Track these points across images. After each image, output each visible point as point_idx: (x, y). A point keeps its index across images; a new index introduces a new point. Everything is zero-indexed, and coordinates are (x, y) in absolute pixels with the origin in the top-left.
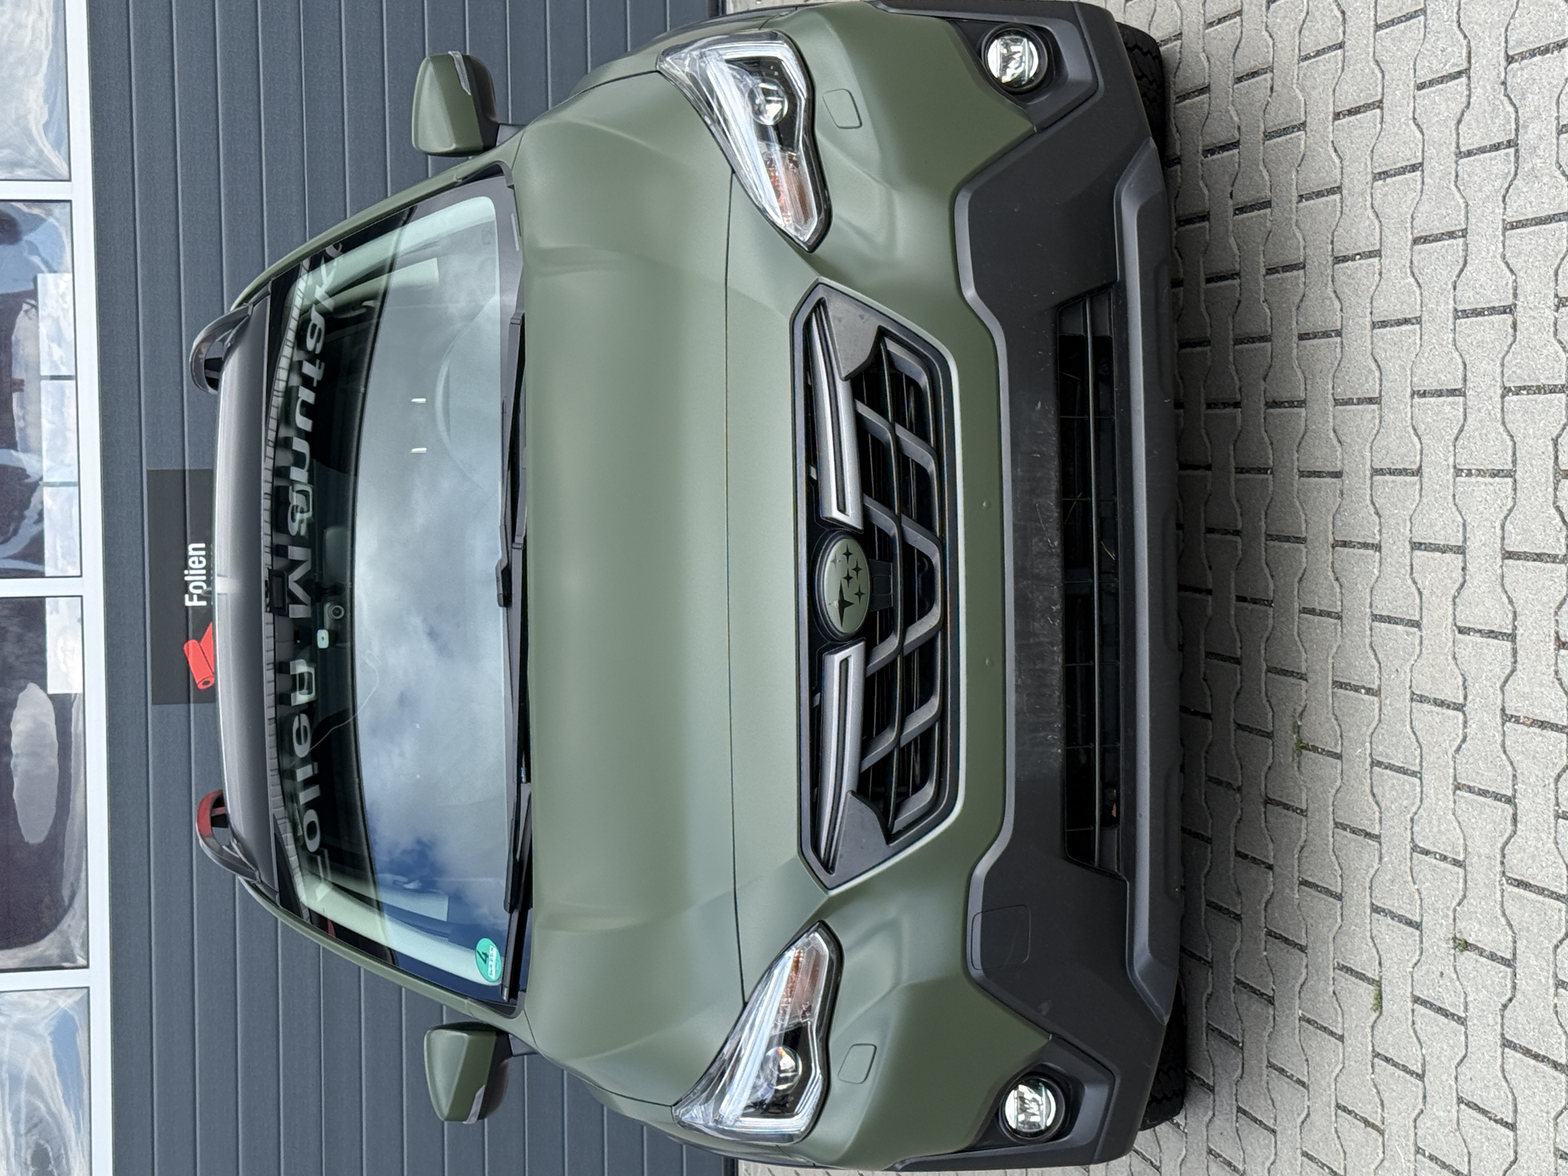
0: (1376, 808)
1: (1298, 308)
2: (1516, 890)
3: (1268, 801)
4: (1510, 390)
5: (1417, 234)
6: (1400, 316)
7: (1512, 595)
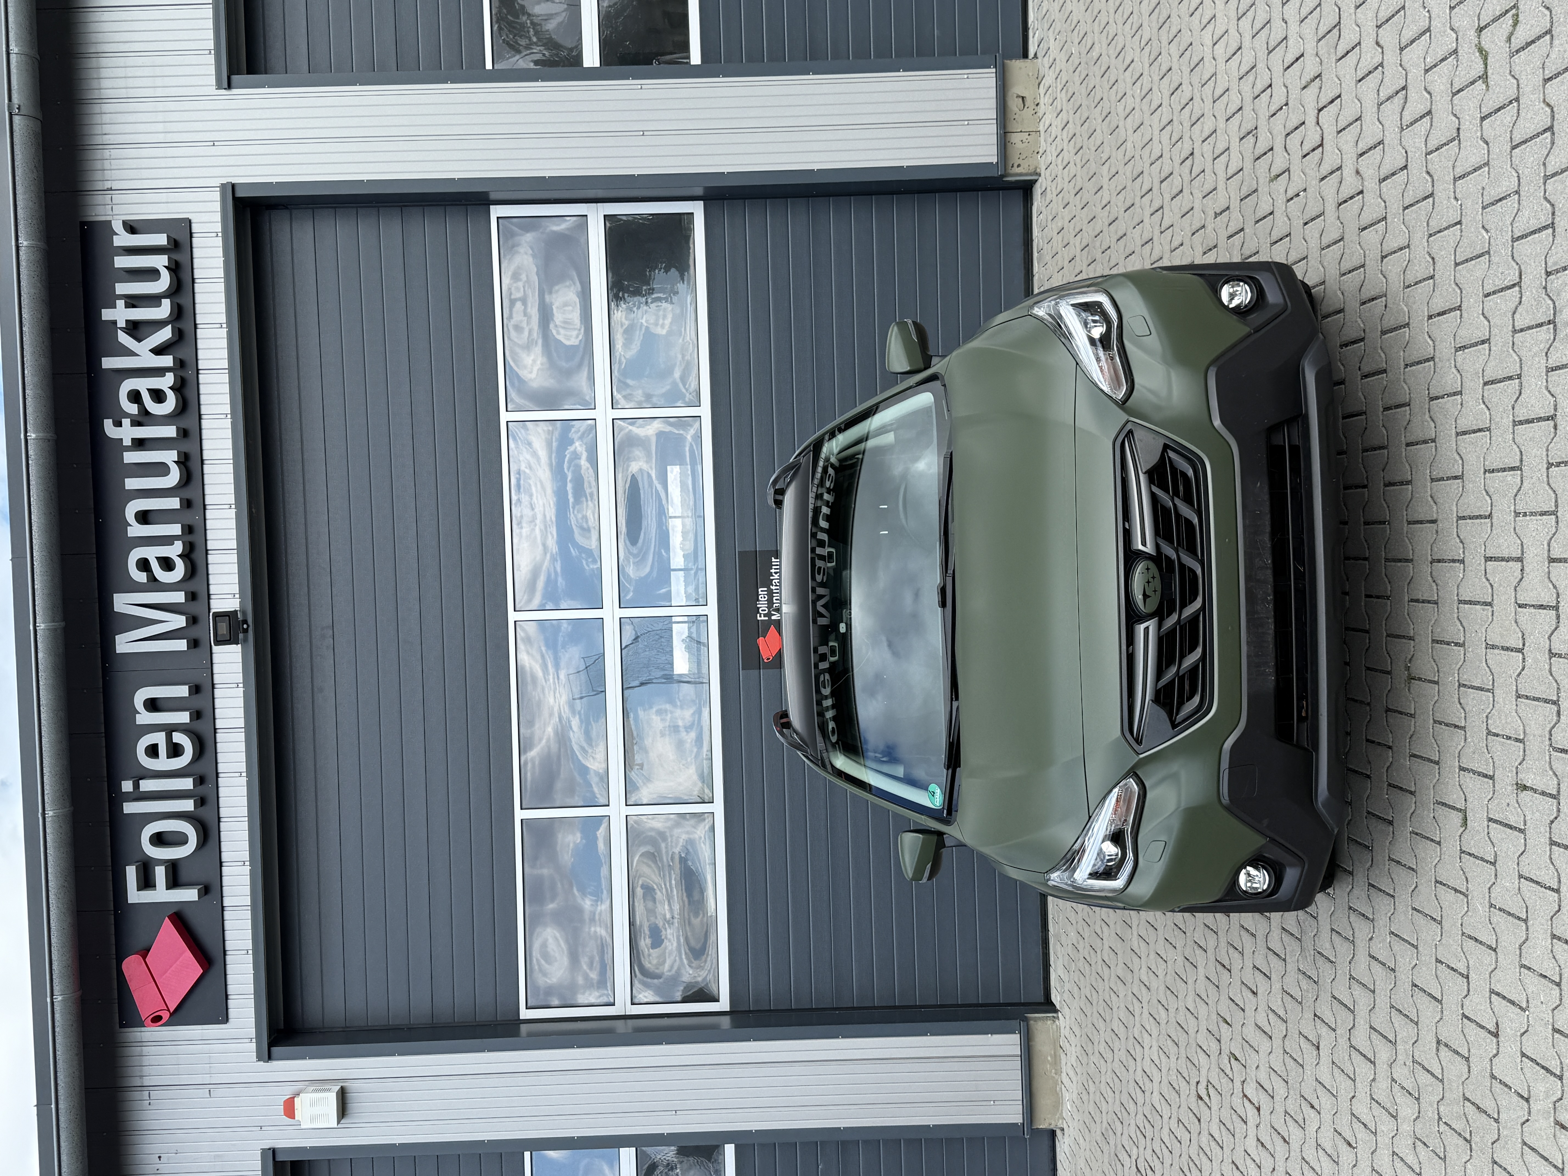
0: (1462, 711)
1: (1406, 428)
2: (1560, 754)
3: (1388, 710)
4: (1553, 464)
5: (1486, 379)
6: (1475, 428)
7: (1557, 584)
